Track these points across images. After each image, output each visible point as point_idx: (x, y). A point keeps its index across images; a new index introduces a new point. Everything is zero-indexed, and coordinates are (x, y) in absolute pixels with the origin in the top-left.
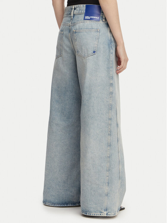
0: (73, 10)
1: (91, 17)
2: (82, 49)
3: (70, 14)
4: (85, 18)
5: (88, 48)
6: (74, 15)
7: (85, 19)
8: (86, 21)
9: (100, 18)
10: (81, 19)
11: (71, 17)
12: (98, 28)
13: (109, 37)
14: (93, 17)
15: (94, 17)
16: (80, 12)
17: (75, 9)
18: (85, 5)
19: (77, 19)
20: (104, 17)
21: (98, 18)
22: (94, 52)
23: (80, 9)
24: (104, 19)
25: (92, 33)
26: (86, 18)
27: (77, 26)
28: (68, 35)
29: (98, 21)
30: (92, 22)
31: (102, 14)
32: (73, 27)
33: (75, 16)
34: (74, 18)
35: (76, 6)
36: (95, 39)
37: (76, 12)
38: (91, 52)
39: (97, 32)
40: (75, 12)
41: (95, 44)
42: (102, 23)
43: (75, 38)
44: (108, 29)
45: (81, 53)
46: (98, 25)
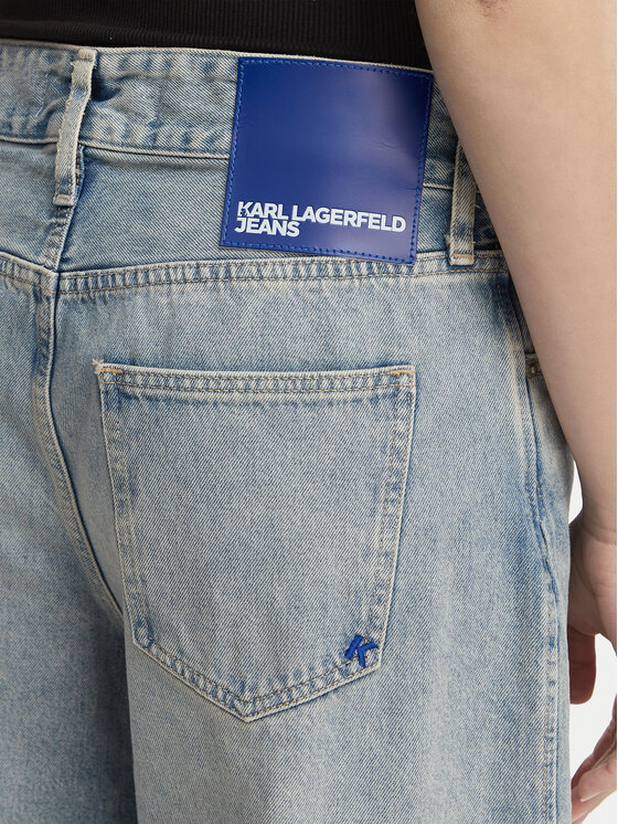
0: (78, 103)
1: (310, 214)
2: (202, 606)
3: (41, 137)
4: (229, 219)
5: (281, 602)
6: (89, 160)
7: (231, 238)
8: (250, 260)
9: (414, 229)
10: (187, 237)
11: (50, 180)
12: (397, 353)
13: (521, 452)
14: (332, 217)
15: (354, 219)
16: (172, 132)
17: (100, 91)
18: (226, 61)
19: (138, 227)
20: (461, 214)
21: (399, 225)
22: (358, 648)
23: (165, 108)
24: (461, 233)
25: (334, 414)
26: (247, 226)
27: (140, 321)
28: (19, 393)
29: (397, 262)
30: (322, 274)
31: (441, 171)
32: (80, 319)
33: (104, 176)
34: (91, 200)
35: (113, 59)
36: (366, 496)
37: (119, 129)
38: (319, 645)
39: (384, 405)
40: (98, 131)
41: (367, 555)
42: (447, 279)
43: (119, 457)
44: (512, 348)
45: (188, 646)
46: (400, 316)
